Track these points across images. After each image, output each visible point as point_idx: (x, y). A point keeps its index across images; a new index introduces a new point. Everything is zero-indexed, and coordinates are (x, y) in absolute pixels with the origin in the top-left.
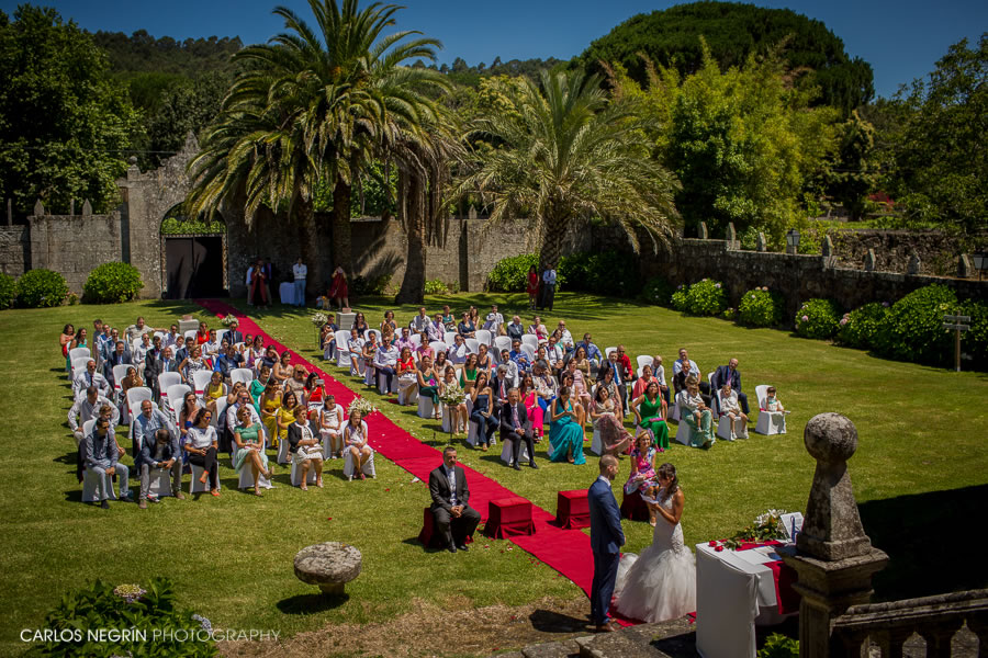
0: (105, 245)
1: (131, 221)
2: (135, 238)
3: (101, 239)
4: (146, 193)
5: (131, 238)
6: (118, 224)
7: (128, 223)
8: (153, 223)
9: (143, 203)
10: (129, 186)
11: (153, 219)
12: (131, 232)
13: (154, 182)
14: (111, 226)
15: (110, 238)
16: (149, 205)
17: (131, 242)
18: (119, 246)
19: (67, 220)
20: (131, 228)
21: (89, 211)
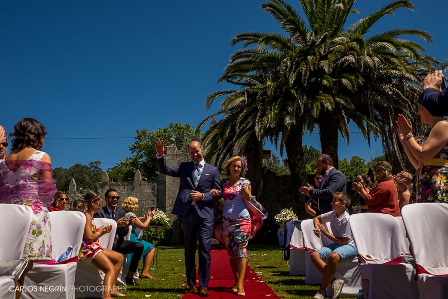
1: (167, 184)
2: (170, 197)
5: (167, 197)
7: (165, 186)
12: (167, 193)
17: (167, 201)
19: (123, 185)
20: (167, 190)
21: (139, 178)
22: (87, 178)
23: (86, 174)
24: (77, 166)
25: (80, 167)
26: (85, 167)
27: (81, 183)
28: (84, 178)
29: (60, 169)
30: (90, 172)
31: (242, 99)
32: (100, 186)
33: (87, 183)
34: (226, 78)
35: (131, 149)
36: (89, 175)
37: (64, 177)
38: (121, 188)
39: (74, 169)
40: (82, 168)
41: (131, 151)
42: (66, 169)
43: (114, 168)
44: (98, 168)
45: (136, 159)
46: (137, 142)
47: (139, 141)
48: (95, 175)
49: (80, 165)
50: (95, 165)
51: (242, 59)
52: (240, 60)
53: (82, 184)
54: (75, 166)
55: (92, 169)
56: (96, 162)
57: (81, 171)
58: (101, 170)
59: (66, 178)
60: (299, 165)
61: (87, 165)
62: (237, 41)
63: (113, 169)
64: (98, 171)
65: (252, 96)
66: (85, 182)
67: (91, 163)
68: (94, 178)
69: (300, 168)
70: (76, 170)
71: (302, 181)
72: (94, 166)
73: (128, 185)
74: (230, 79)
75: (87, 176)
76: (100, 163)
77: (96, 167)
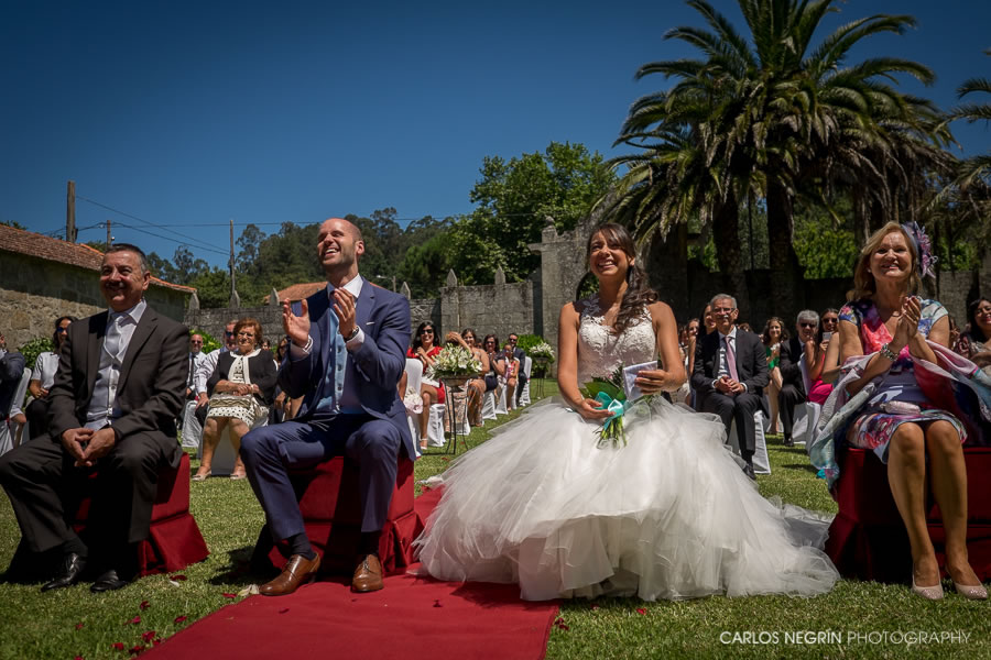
0: (517, 318)
1: (544, 288)
2: (548, 308)
3: (514, 311)
4: (561, 256)
5: (544, 308)
6: (530, 293)
7: (541, 290)
8: (568, 290)
9: (557, 268)
10: (542, 249)
11: (569, 286)
12: (544, 301)
13: (570, 243)
14: (524, 295)
15: (523, 308)
16: (564, 269)
17: (544, 312)
18: (531, 318)
19: (479, 290)
20: (544, 296)
21: (501, 280)
22: (371, 244)
23: (369, 235)
26: (364, 220)
30: (375, 231)
31: (644, 174)
32: (446, 293)
33: (371, 254)
34: (624, 140)
36: (374, 239)
38: (477, 294)
43: (423, 220)
44: (392, 223)
45: (479, 218)
48: (387, 237)
50: (385, 217)
51: (650, 108)
52: (645, 109)
55: (380, 225)
56: (386, 211)
58: (398, 226)
60: (733, 263)
61: (368, 217)
62: (643, 74)
63: (422, 222)
64: (393, 228)
65: (660, 170)
67: (378, 213)
68: (384, 243)
69: (734, 267)
71: (735, 286)
72: (382, 219)
73: (485, 290)
74: (631, 141)
75: (371, 239)
76: (395, 212)
77: (388, 222)
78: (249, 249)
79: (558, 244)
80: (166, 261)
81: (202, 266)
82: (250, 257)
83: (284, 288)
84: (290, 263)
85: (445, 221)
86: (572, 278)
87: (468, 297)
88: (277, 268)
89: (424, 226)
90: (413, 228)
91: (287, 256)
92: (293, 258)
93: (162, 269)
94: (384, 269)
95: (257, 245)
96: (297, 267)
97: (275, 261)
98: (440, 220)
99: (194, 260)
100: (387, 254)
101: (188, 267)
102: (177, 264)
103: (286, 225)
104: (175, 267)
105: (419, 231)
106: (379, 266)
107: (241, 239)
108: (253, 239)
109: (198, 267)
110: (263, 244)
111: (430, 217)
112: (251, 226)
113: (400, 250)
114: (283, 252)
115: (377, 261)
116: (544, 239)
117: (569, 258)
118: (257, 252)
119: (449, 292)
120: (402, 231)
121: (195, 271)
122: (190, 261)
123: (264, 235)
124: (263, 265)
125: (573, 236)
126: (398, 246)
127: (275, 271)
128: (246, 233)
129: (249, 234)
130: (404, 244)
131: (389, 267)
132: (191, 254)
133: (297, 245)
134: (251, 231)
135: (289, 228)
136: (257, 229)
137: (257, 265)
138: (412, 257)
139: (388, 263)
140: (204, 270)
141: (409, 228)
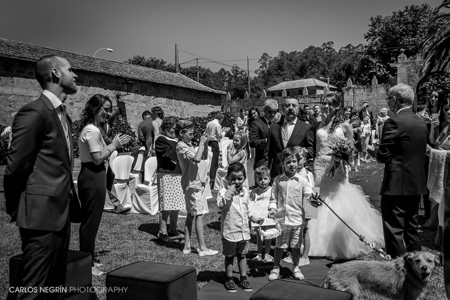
4: (408, 69)
10: (398, 66)
16: (409, 76)
19: (364, 88)
22: (321, 60)
23: (320, 55)
24: (311, 48)
25: (313, 49)
26: (318, 48)
27: (315, 65)
28: (318, 60)
29: (294, 53)
30: (323, 53)
32: (346, 90)
33: (321, 64)
35: (366, 37)
36: (322, 57)
37: (299, 61)
38: (362, 90)
39: (308, 52)
40: (315, 50)
41: (366, 39)
42: (300, 52)
43: (347, 46)
44: (331, 49)
45: (371, 47)
46: (372, 29)
47: (373, 28)
48: (329, 56)
49: (314, 47)
50: (328, 46)
53: (316, 67)
54: (309, 49)
55: (325, 50)
56: (329, 43)
57: (315, 53)
58: (334, 50)
59: (301, 61)
61: (320, 47)
63: (346, 48)
64: (332, 51)
66: (319, 64)
67: (324, 44)
68: (327, 59)
70: (310, 52)
72: (327, 47)
73: (367, 88)
75: (321, 57)
76: (332, 43)
77: (329, 48)
78: (264, 65)
79: (407, 63)
80: (228, 72)
81: (244, 73)
82: (265, 68)
83: (278, 83)
84: (283, 70)
85: (358, 46)
86: (414, 81)
87: (357, 92)
88: (276, 73)
89: (348, 50)
90: (342, 51)
91: (281, 67)
92: (283, 68)
93: (226, 75)
94: (327, 71)
95: (268, 63)
96: (286, 72)
97: (276, 70)
98: (356, 46)
99: (240, 70)
100: (329, 64)
101: (237, 74)
102: (233, 73)
103: (281, 53)
104: (232, 74)
105: (345, 52)
106: (325, 70)
107: (261, 60)
108: (266, 60)
109: (242, 74)
110: (271, 62)
111: (351, 45)
112: (265, 54)
113: (335, 61)
114: (279, 65)
115: (324, 68)
116: (399, 61)
117: (412, 70)
118: (268, 66)
119: (348, 90)
120: (336, 52)
121: (241, 75)
122: (238, 71)
123: (271, 57)
124: (271, 72)
125: (415, 59)
126: (334, 60)
127: (276, 75)
128: (263, 57)
129: (264, 57)
130: (338, 59)
131: (329, 71)
132: (238, 68)
133: (286, 62)
134: (265, 56)
135: (282, 54)
136: (268, 55)
137: (268, 72)
138: (338, 67)
139: (329, 69)
140: (245, 75)
141: (340, 51)
